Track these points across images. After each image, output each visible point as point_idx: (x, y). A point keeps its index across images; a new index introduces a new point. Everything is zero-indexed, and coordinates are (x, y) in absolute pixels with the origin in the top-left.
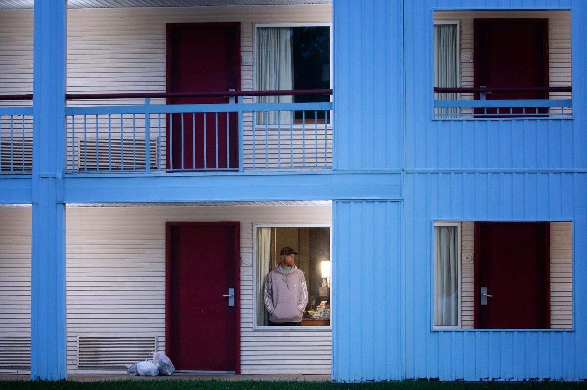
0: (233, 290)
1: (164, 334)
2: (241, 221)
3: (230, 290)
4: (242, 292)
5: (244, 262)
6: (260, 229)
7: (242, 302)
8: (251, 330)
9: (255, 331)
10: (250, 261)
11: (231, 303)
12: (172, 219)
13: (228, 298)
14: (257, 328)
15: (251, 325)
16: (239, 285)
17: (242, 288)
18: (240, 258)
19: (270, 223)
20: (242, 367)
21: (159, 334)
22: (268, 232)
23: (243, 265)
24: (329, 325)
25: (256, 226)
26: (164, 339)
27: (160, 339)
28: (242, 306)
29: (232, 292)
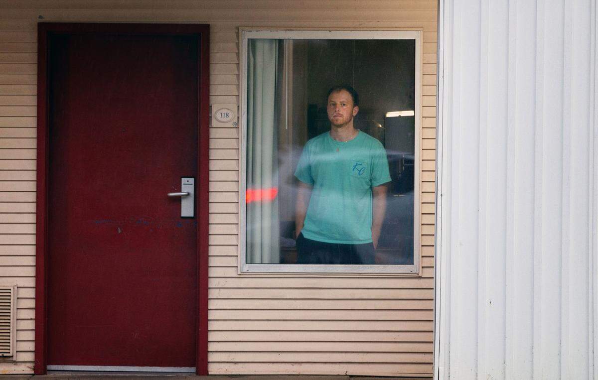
0: (192, 180)
1: (32, 282)
2: (210, 23)
3: (184, 180)
4: (213, 187)
5: (218, 116)
6: (252, 43)
7: (213, 208)
8: (232, 272)
9: (241, 276)
10: (233, 116)
11: (187, 209)
12: (51, 16)
13: (178, 200)
14: (247, 268)
15: (232, 262)
16: (207, 171)
17: (213, 176)
18: (208, 108)
19: (277, 28)
20: (212, 357)
21: (21, 282)
22: (271, 49)
23: (214, 123)
24: (413, 264)
25: (247, 35)
26: (32, 293)
27: (23, 293)
28: (213, 219)
29: (187, 186)
